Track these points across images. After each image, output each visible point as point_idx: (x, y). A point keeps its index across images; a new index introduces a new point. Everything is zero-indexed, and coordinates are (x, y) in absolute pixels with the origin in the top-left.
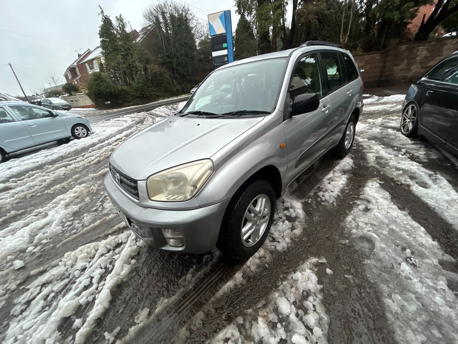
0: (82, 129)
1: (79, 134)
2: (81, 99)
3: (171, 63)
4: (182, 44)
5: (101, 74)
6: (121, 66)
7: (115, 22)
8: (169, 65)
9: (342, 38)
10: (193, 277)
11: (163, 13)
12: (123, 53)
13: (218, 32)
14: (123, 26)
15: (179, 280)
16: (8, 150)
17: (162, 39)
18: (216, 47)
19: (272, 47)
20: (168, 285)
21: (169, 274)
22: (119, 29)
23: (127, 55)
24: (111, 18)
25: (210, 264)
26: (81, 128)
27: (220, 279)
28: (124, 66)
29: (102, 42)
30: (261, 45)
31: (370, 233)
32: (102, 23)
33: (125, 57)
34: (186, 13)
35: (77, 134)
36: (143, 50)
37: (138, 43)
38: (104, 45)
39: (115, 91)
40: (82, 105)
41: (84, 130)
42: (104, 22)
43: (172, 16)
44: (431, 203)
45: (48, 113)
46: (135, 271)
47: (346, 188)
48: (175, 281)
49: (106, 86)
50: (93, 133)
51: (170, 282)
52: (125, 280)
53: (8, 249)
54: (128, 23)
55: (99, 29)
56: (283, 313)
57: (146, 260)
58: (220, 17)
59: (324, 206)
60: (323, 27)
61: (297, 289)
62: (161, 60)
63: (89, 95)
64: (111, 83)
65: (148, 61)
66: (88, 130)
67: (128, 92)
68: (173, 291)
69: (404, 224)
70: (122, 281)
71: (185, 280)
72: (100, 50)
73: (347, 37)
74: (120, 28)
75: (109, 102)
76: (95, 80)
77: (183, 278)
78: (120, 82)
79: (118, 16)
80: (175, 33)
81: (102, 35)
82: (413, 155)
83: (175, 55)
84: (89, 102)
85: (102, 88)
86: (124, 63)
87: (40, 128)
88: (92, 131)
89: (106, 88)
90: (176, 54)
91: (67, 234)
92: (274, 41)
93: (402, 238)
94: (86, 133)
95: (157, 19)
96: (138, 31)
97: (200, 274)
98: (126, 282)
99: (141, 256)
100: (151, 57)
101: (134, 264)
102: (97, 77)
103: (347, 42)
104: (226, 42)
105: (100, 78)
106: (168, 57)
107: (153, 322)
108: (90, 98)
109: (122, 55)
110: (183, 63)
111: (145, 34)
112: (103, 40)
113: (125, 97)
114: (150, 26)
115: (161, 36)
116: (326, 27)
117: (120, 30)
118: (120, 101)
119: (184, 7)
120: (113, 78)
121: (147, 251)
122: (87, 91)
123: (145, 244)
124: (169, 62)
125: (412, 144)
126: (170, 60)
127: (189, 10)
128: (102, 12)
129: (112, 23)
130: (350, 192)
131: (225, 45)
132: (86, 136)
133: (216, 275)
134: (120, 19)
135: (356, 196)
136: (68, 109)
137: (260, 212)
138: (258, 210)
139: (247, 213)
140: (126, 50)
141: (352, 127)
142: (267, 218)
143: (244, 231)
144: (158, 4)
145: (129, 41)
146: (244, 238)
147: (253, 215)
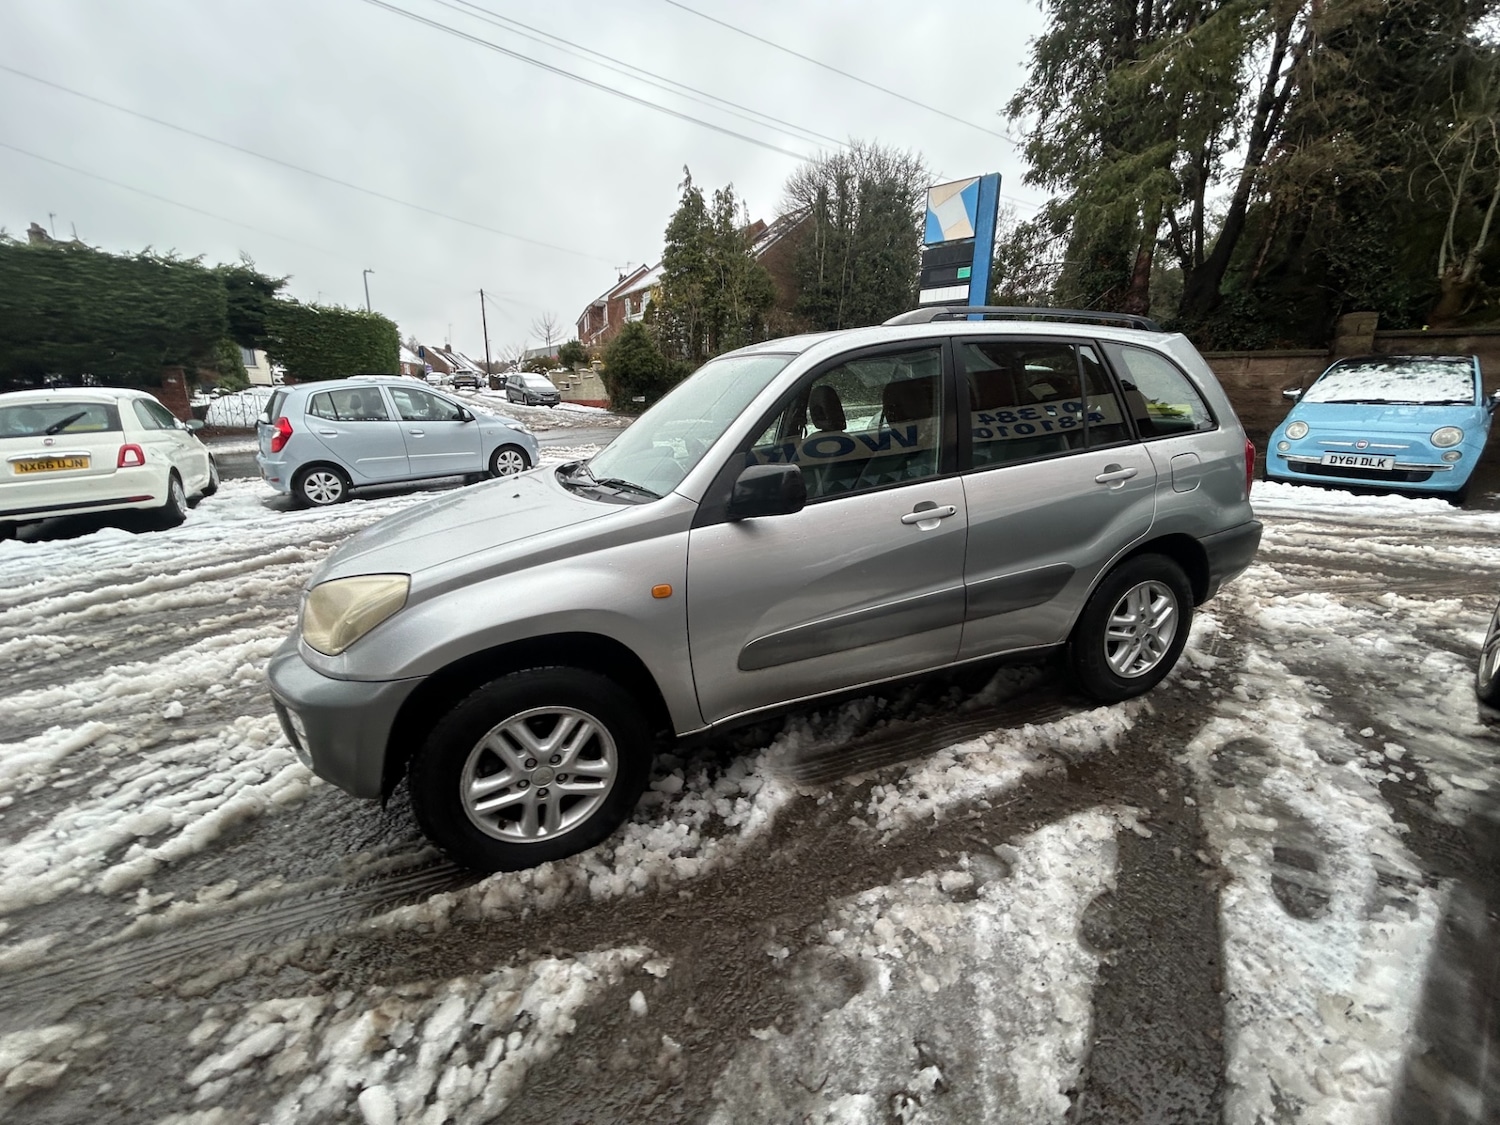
0: (516, 459)
1: (504, 469)
2: (585, 383)
4: (875, 261)
5: (641, 328)
6: (695, 310)
7: (710, 204)
8: (823, 314)
9: (1448, 261)
11: (842, 181)
12: (708, 279)
13: (950, 236)
14: (730, 213)
16: (357, 479)
17: (821, 245)
18: (934, 277)
19: (1132, 282)
22: (715, 220)
23: (718, 283)
24: (703, 194)
25: (423, 852)
26: (514, 454)
28: (703, 310)
29: (670, 251)
30: (1089, 278)
32: (681, 206)
33: (710, 290)
34: (908, 178)
35: (500, 467)
36: (762, 274)
37: (755, 254)
38: (671, 260)
39: (663, 372)
40: (584, 398)
41: (520, 461)
42: (687, 204)
43: (866, 185)
45: (456, 411)
47: (986, 804)
49: (644, 356)
54: (742, 207)
55: (670, 220)
58: (964, 195)
59: (854, 830)
60: (1362, 221)
62: (804, 300)
63: (604, 375)
64: (659, 352)
65: (767, 302)
66: (528, 461)
72: (662, 270)
73: (1471, 260)
74: (720, 217)
75: (642, 399)
76: (625, 342)
78: (684, 350)
79: (722, 190)
80: (864, 231)
81: (671, 235)
82: (1422, 778)
83: (847, 288)
84: (599, 392)
85: (635, 361)
86: (705, 302)
87: (433, 443)
88: (539, 464)
89: (644, 362)
90: (852, 285)
92: (1140, 267)
94: (521, 468)
95: (823, 193)
96: (768, 222)
100: (780, 292)
102: (634, 334)
103: (1471, 278)
104: (968, 263)
105: (638, 338)
106: (827, 292)
108: (606, 383)
109: (704, 283)
110: (864, 312)
111: (781, 231)
112: (672, 247)
114: (797, 212)
115: (821, 238)
116: (1373, 224)
117: (719, 221)
119: (906, 161)
120: (669, 338)
122: (603, 367)
124: (825, 308)
126: (828, 302)
127: (917, 168)
128: (688, 180)
129: (702, 206)
130: (983, 819)
131: (964, 272)
134: (725, 198)
135: (985, 841)
136: (551, 405)
137: (556, 757)
138: (545, 747)
139: (493, 740)
140: (718, 273)
141: (1162, 600)
142: (601, 785)
143: (479, 786)
144: (831, 156)
145: (732, 250)
146: (480, 807)
147: (523, 755)
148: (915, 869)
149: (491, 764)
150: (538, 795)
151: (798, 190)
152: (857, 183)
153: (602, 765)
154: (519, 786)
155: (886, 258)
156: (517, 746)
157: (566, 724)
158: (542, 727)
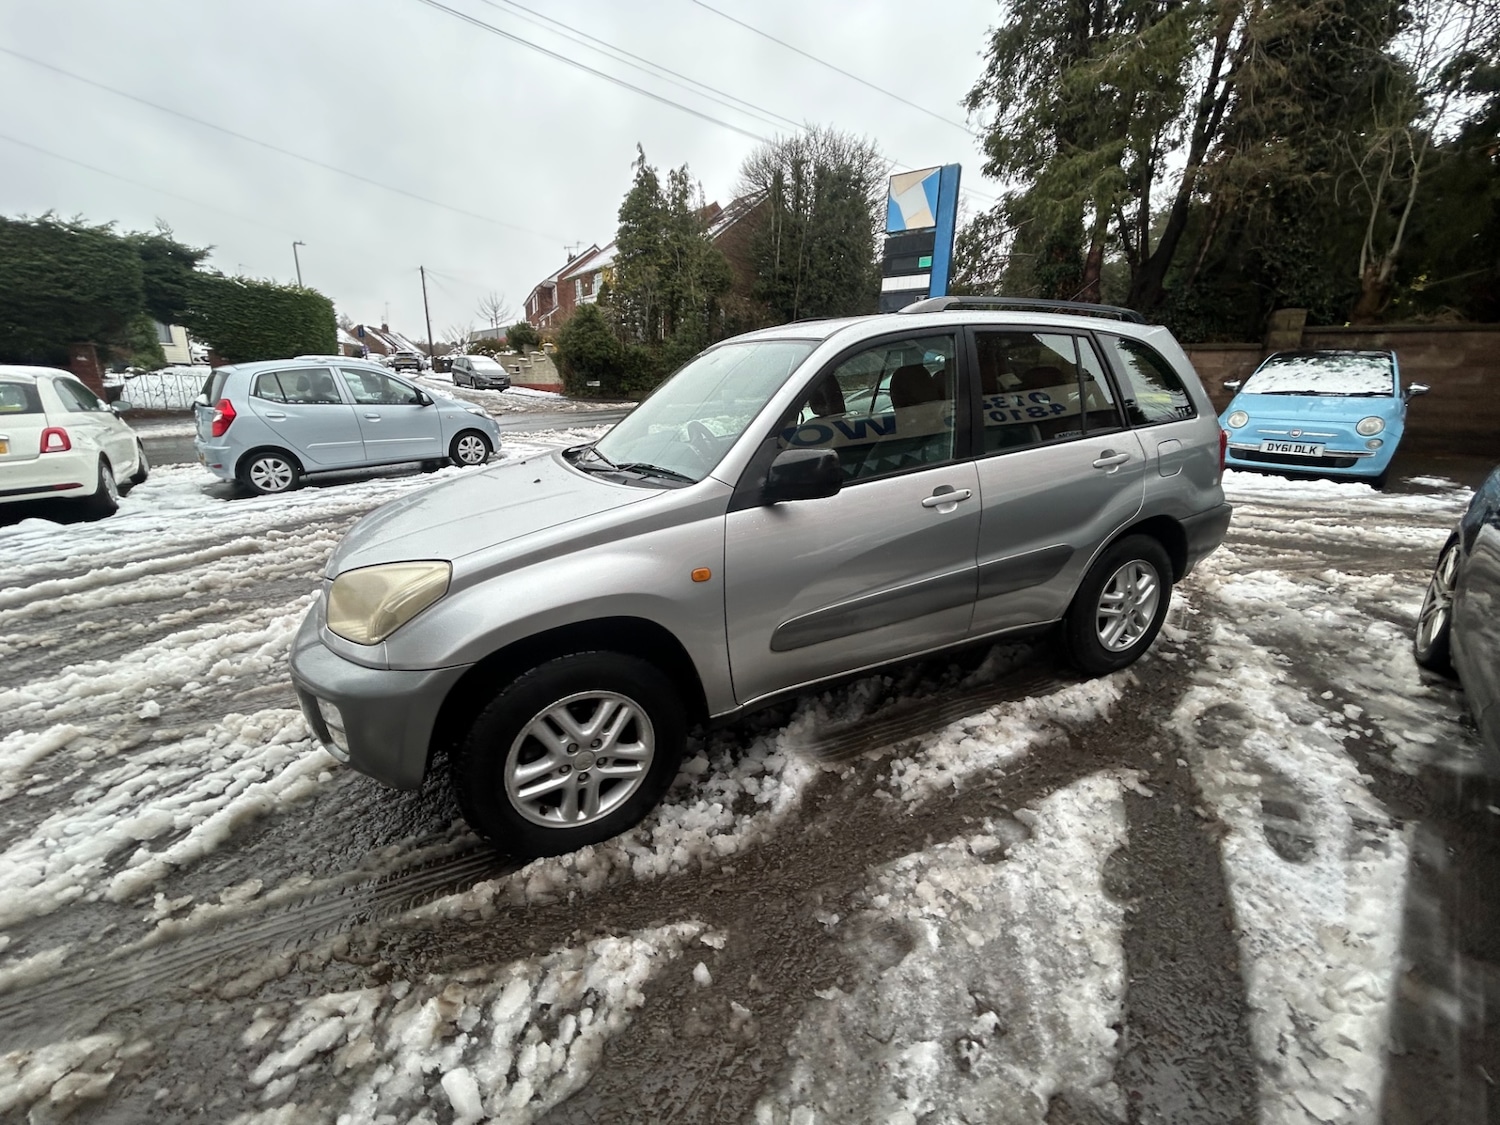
0: (478, 444)
1: (465, 456)
3: (787, 295)
4: (830, 247)
6: (650, 293)
7: (664, 184)
8: (779, 300)
9: (1368, 262)
10: (400, 854)
11: (797, 165)
12: (663, 261)
13: (912, 224)
14: (684, 194)
16: (308, 465)
17: (777, 230)
18: (896, 265)
19: (1084, 275)
22: (670, 201)
23: (674, 266)
24: (657, 174)
25: (458, 839)
26: (475, 440)
27: (449, 883)
28: (659, 294)
29: (623, 232)
30: (1044, 270)
31: (928, 925)
32: (634, 185)
33: (666, 272)
34: (864, 164)
35: (461, 453)
36: (718, 257)
37: (710, 237)
38: (624, 240)
39: (618, 356)
41: (482, 447)
42: (640, 183)
43: (821, 171)
44: (1249, 910)
45: (413, 394)
46: (314, 797)
47: (1000, 772)
49: (599, 339)
50: (501, 458)
52: (279, 809)
53: (156, 674)
54: (697, 188)
55: (624, 200)
58: (926, 184)
59: (880, 803)
60: (1294, 222)
61: (580, 978)
62: (761, 286)
63: (556, 359)
64: (613, 335)
65: (723, 286)
66: (489, 447)
67: (651, 363)
68: (338, 869)
69: (1067, 939)
70: (273, 809)
71: (380, 855)
72: (615, 251)
73: (1387, 262)
74: (675, 199)
75: (597, 384)
76: (579, 324)
77: (381, 849)
78: (639, 334)
79: (677, 170)
80: (820, 218)
81: (625, 215)
82: (1378, 735)
83: (803, 274)
85: (589, 344)
86: (661, 286)
87: (389, 427)
88: (501, 451)
89: (598, 345)
90: (809, 272)
91: (270, 678)
92: (1092, 261)
94: (483, 454)
95: (779, 177)
96: (723, 205)
97: (420, 854)
98: (281, 815)
100: (737, 276)
101: (324, 783)
102: (588, 317)
103: (1388, 279)
104: (929, 252)
105: (591, 321)
106: (783, 278)
107: (250, 915)
108: (558, 366)
109: (661, 266)
110: (820, 299)
111: (736, 215)
112: (626, 227)
113: (639, 375)
114: (753, 195)
115: (777, 223)
116: (1302, 225)
117: (673, 203)
118: (625, 385)
119: (860, 148)
120: (623, 321)
122: (555, 350)
124: (781, 294)
125: (1415, 698)
126: (784, 287)
127: (872, 155)
128: (642, 159)
129: (657, 187)
130: (999, 786)
131: (924, 262)
132: (484, 461)
133: (450, 871)
134: (680, 178)
135: (1004, 807)
137: (597, 741)
138: (587, 731)
139: (536, 726)
140: (674, 256)
141: (1146, 578)
142: (639, 768)
143: (523, 773)
144: (787, 139)
145: (687, 233)
146: (523, 793)
147: (565, 741)
148: (945, 834)
149: (534, 750)
150: (579, 780)
151: (752, 173)
152: (812, 168)
153: (639, 748)
154: (561, 772)
155: (842, 244)
156: (558, 731)
157: (606, 708)
158: (583, 712)
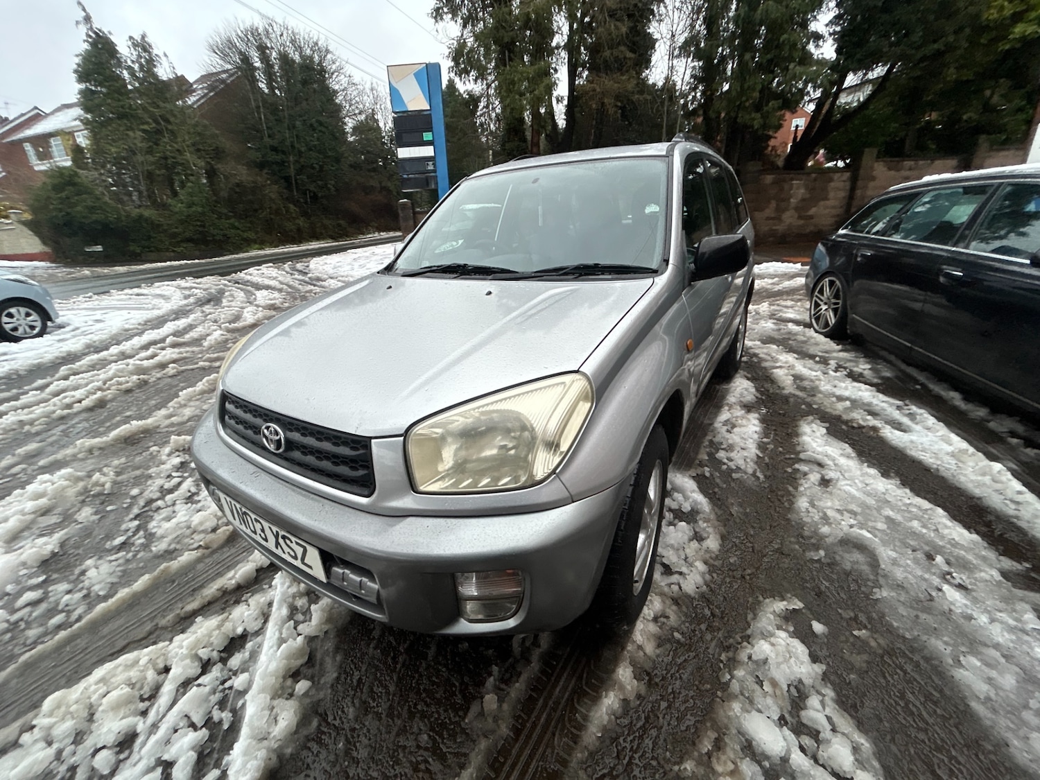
0: (28, 315)
1: (15, 329)
3: (282, 163)
4: (311, 125)
5: (76, 174)
6: (140, 158)
7: (124, 49)
8: (275, 167)
10: (501, 700)
11: (262, 49)
12: (145, 127)
13: (412, 107)
14: (151, 62)
15: (464, 719)
17: (258, 107)
18: (406, 137)
20: (434, 740)
21: (428, 706)
22: (136, 67)
23: (159, 132)
24: (113, 38)
25: (536, 655)
26: (23, 310)
27: (574, 692)
28: (150, 159)
29: (85, 94)
30: (508, 145)
31: (856, 530)
32: (86, 46)
33: (154, 137)
34: (322, 58)
35: (8, 327)
36: (205, 126)
37: (190, 106)
38: (88, 101)
39: (118, 219)
40: (7, 252)
41: (34, 316)
42: (94, 45)
43: (285, 58)
44: (928, 459)
46: (311, 712)
47: (765, 440)
48: (452, 723)
49: (90, 203)
50: (61, 327)
51: (438, 728)
52: (289, 751)
54: (164, 58)
55: (77, 60)
56: (769, 753)
57: (340, 674)
58: (417, 75)
59: (741, 481)
61: (774, 684)
62: (256, 156)
63: (33, 226)
64: (107, 199)
65: (218, 154)
66: (45, 316)
67: (159, 226)
68: (457, 755)
70: (280, 757)
71: (482, 714)
72: (78, 112)
74: (141, 65)
75: (99, 248)
76: (58, 188)
77: (474, 709)
78: (135, 198)
79: (138, 38)
80: (295, 99)
81: (84, 75)
82: (851, 370)
83: (292, 146)
84: (32, 244)
85: (79, 208)
86: (150, 151)
88: (59, 321)
89: (92, 209)
90: (297, 145)
91: (32, 633)
92: (535, 141)
93: (915, 534)
94: (38, 324)
95: (246, 59)
96: (191, 79)
97: (518, 688)
98: (293, 757)
99: (321, 664)
100: (226, 143)
101: (306, 694)
102: (63, 181)
104: (430, 129)
105: (74, 184)
106: (274, 149)
108: (38, 233)
109: (144, 131)
110: (313, 168)
111: (211, 88)
112: (87, 89)
113: (149, 238)
114: (224, 72)
115: (256, 101)
117: (141, 70)
118: (134, 247)
119: (316, 44)
120: (113, 185)
121: (337, 649)
122: (27, 216)
123: (326, 627)
124: (277, 163)
125: (841, 351)
126: (278, 158)
127: (328, 51)
128: (88, 19)
129: (116, 51)
130: (776, 447)
131: (427, 136)
132: (40, 335)
133: (561, 683)
134: (142, 45)
135: (793, 456)
140: (156, 121)
144: (248, 25)
145: (166, 100)
148: (794, 483)
151: (225, 48)
152: (274, 54)
155: (321, 124)
